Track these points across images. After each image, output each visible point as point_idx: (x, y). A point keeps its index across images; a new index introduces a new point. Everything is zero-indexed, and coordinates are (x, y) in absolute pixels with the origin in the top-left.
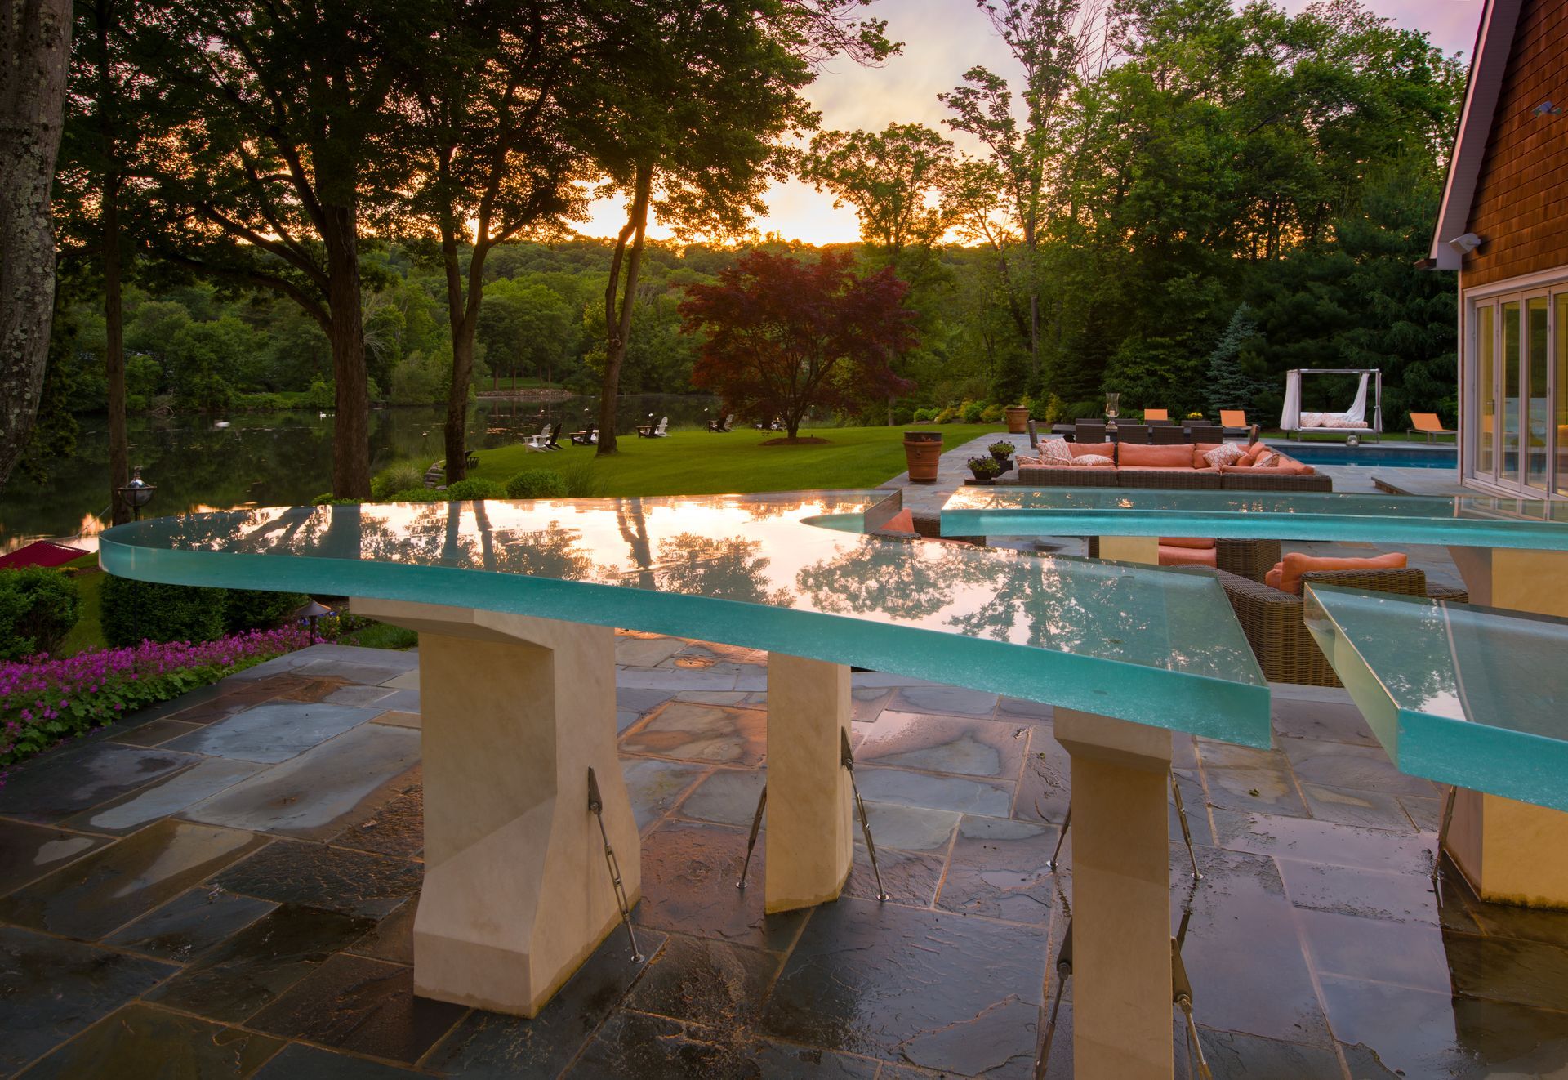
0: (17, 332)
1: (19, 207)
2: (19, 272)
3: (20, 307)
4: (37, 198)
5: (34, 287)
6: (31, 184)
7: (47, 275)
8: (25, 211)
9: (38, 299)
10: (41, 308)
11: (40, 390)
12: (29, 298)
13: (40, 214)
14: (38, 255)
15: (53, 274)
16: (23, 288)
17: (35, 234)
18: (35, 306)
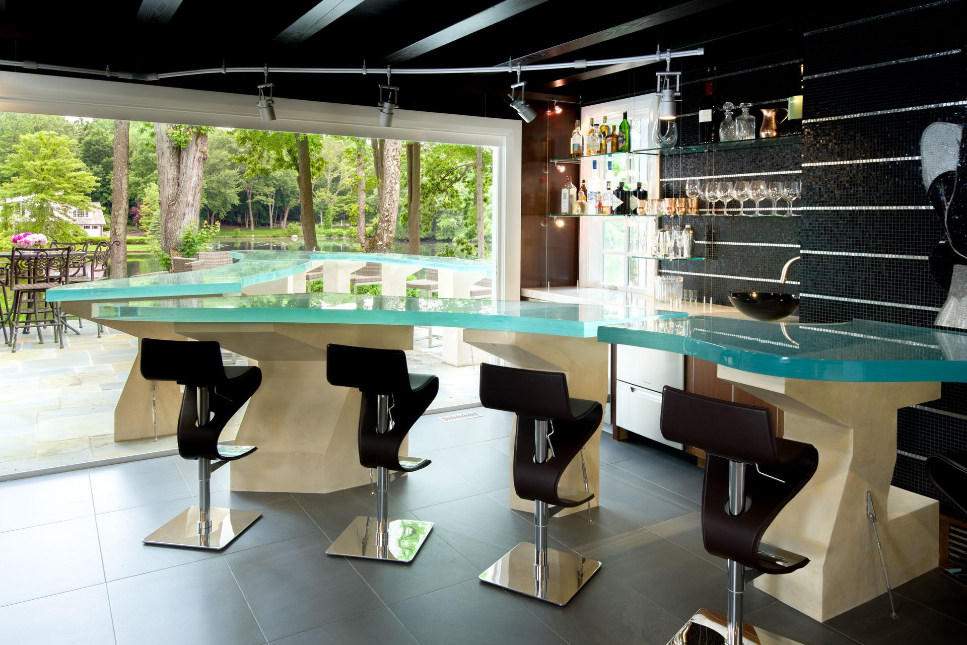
0: (387, 205)
1: (388, 157)
2: (388, 182)
3: (388, 196)
4: (394, 154)
5: (392, 188)
6: (392, 148)
7: (396, 183)
8: (390, 159)
9: (393, 192)
10: (394, 196)
11: (395, 227)
12: (390, 192)
13: (394, 159)
14: (393, 176)
15: (399, 183)
16: (389, 188)
17: (392, 167)
18: (392, 195)
